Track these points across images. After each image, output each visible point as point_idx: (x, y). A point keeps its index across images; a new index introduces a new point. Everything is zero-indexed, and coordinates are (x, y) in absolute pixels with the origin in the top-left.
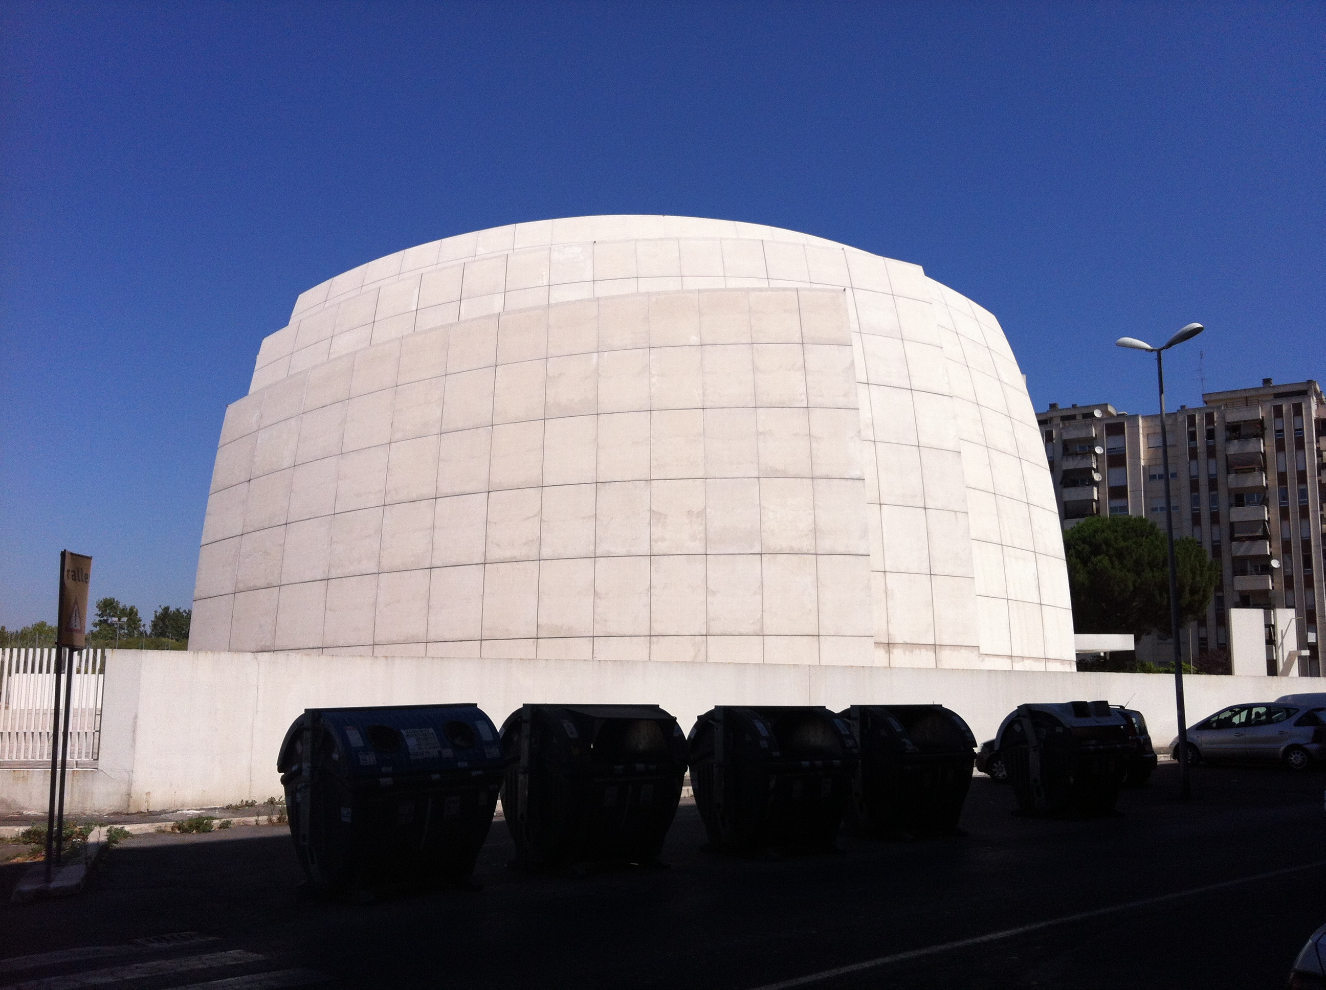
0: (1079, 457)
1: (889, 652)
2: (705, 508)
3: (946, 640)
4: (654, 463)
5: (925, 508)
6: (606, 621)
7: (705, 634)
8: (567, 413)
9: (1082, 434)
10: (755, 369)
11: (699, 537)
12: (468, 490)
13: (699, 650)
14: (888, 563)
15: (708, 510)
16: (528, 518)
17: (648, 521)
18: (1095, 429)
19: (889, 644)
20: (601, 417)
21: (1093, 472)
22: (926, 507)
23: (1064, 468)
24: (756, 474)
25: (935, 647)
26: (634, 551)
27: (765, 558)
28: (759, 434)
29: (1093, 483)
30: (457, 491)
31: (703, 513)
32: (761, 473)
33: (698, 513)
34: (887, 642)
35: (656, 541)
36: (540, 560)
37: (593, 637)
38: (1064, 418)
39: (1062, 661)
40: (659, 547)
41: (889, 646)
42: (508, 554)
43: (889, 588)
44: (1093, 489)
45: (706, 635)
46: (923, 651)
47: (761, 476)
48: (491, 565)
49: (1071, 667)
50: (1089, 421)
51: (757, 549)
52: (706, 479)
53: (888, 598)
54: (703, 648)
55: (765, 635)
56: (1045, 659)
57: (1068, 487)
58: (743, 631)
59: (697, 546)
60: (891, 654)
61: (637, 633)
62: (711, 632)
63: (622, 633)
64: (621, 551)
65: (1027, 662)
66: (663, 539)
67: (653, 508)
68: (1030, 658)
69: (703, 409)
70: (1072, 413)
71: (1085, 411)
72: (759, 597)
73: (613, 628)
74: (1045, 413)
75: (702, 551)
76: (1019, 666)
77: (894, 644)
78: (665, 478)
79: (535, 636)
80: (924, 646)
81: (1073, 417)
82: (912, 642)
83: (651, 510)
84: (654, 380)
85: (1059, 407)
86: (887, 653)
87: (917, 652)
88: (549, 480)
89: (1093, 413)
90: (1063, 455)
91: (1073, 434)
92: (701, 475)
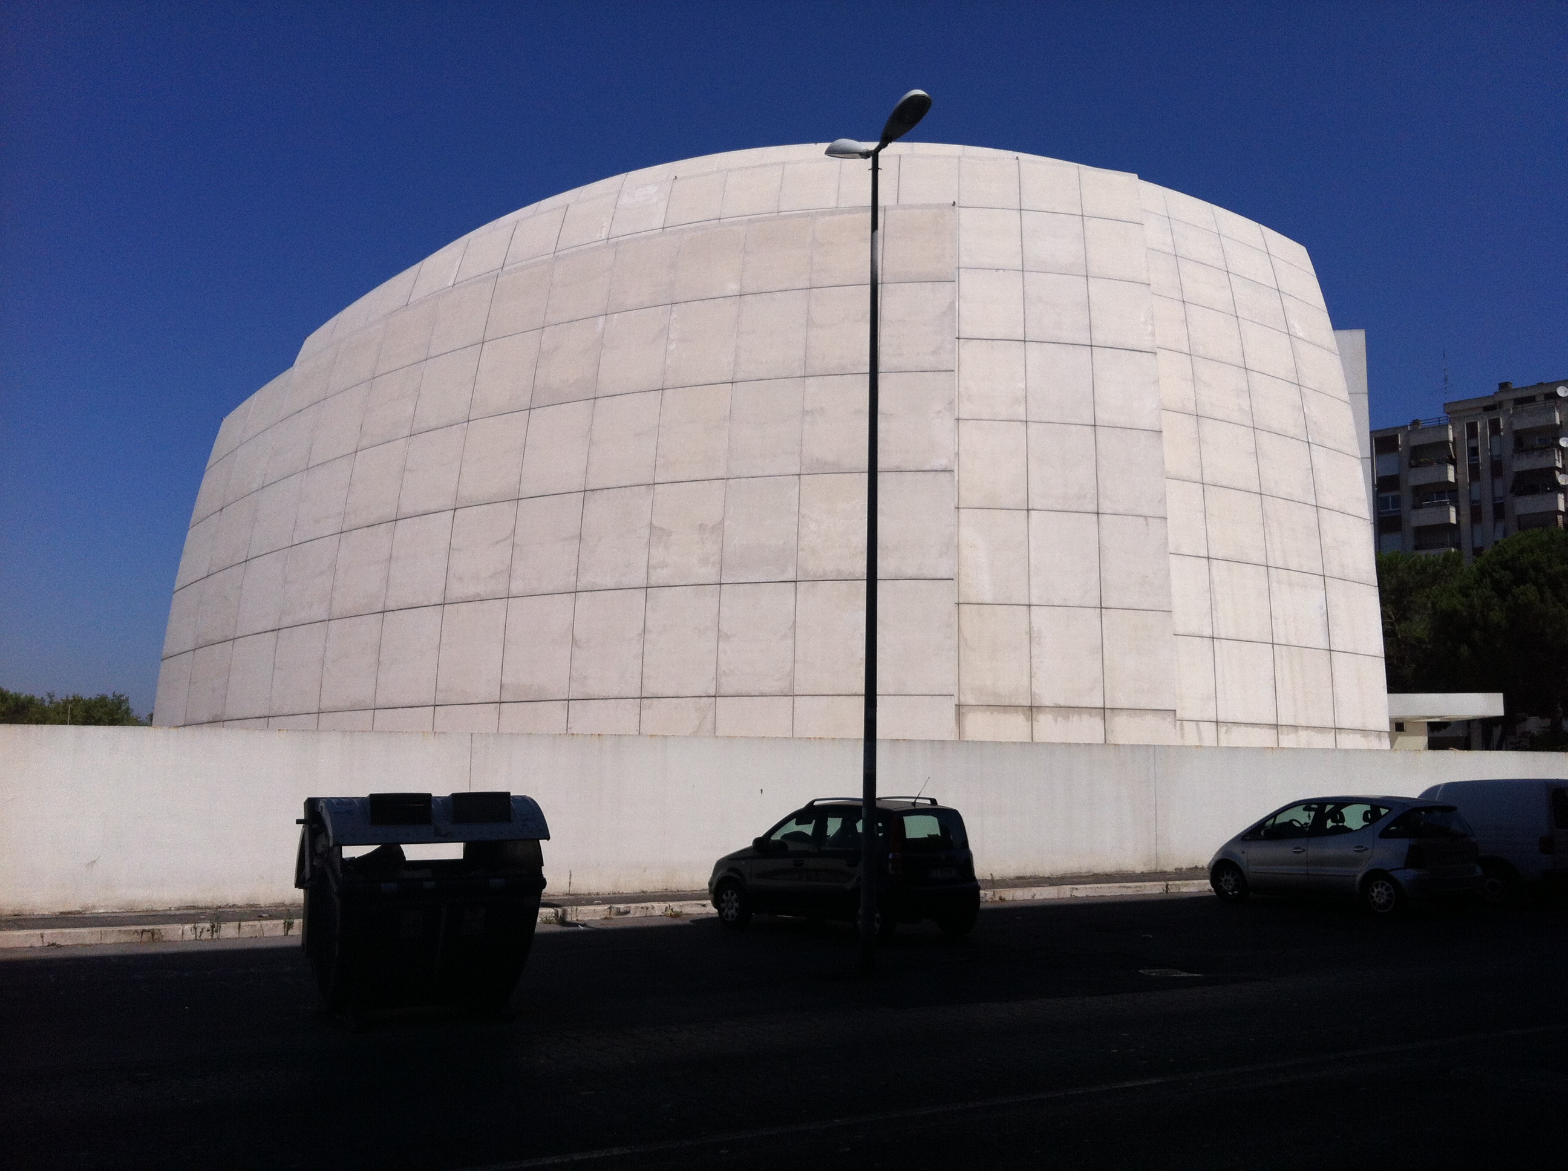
0: (1536, 453)
1: (1031, 719)
2: (723, 519)
3: (1123, 702)
4: (661, 461)
5: (1098, 513)
6: (585, 678)
7: (713, 694)
8: (560, 400)
9: (1540, 421)
10: (810, 323)
11: (712, 560)
12: (433, 508)
13: (705, 718)
14: (1035, 592)
15: (727, 523)
16: (497, 543)
17: (646, 540)
18: (1560, 414)
19: (1031, 707)
20: (599, 402)
21: (1557, 473)
22: (1100, 511)
23: (1516, 470)
24: (796, 470)
25: (1103, 711)
26: (626, 581)
27: (801, 586)
28: (805, 413)
29: (1558, 488)
30: (420, 510)
31: (719, 528)
32: (803, 467)
33: (713, 527)
34: (1029, 705)
35: (655, 568)
36: (508, 598)
37: (569, 700)
38: (1520, 401)
39: (1364, 732)
40: (659, 576)
41: (1032, 710)
42: (471, 590)
43: (1035, 628)
44: (1556, 498)
45: (715, 697)
46: (1085, 717)
47: (803, 472)
48: (450, 606)
49: (1380, 740)
50: (1550, 403)
51: (790, 575)
52: (728, 479)
53: (1032, 643)
54: (711, 714)
55: (797, 695)
56: (1335, 729)
57: (1522, 495)
58: (766, 689)
59: (709, 573)
60: (1035, 723)
61: (624, 695)
62: (722, 692)
63: (604, 694)
64: (609, 582)
65: (1303, 734)
66: (663, 565)
67: (655, 523)
68: (1308, 727)
69: (732, 383)
70: (1531, 393)
71: (1547, 390)
72: (790, 642)
73: (594, 688)
74: (1493, 397)
75: (716, 579)
76: (1288, 740)
77: (1039, 708)
78: (673, 480)
79: (498, 700)
80: (1088, 709)
81: (1531, 399)
82: (1067, 705)
83: (651, 526)
84: (672, 347)
85: (1513, 387)
86: (1028, 720)
87: (1075, 718)
88: (527, 489)
89: (1556, 392)
90: (1515, 451)
91: (1527, 421)
92: (720, 474)
